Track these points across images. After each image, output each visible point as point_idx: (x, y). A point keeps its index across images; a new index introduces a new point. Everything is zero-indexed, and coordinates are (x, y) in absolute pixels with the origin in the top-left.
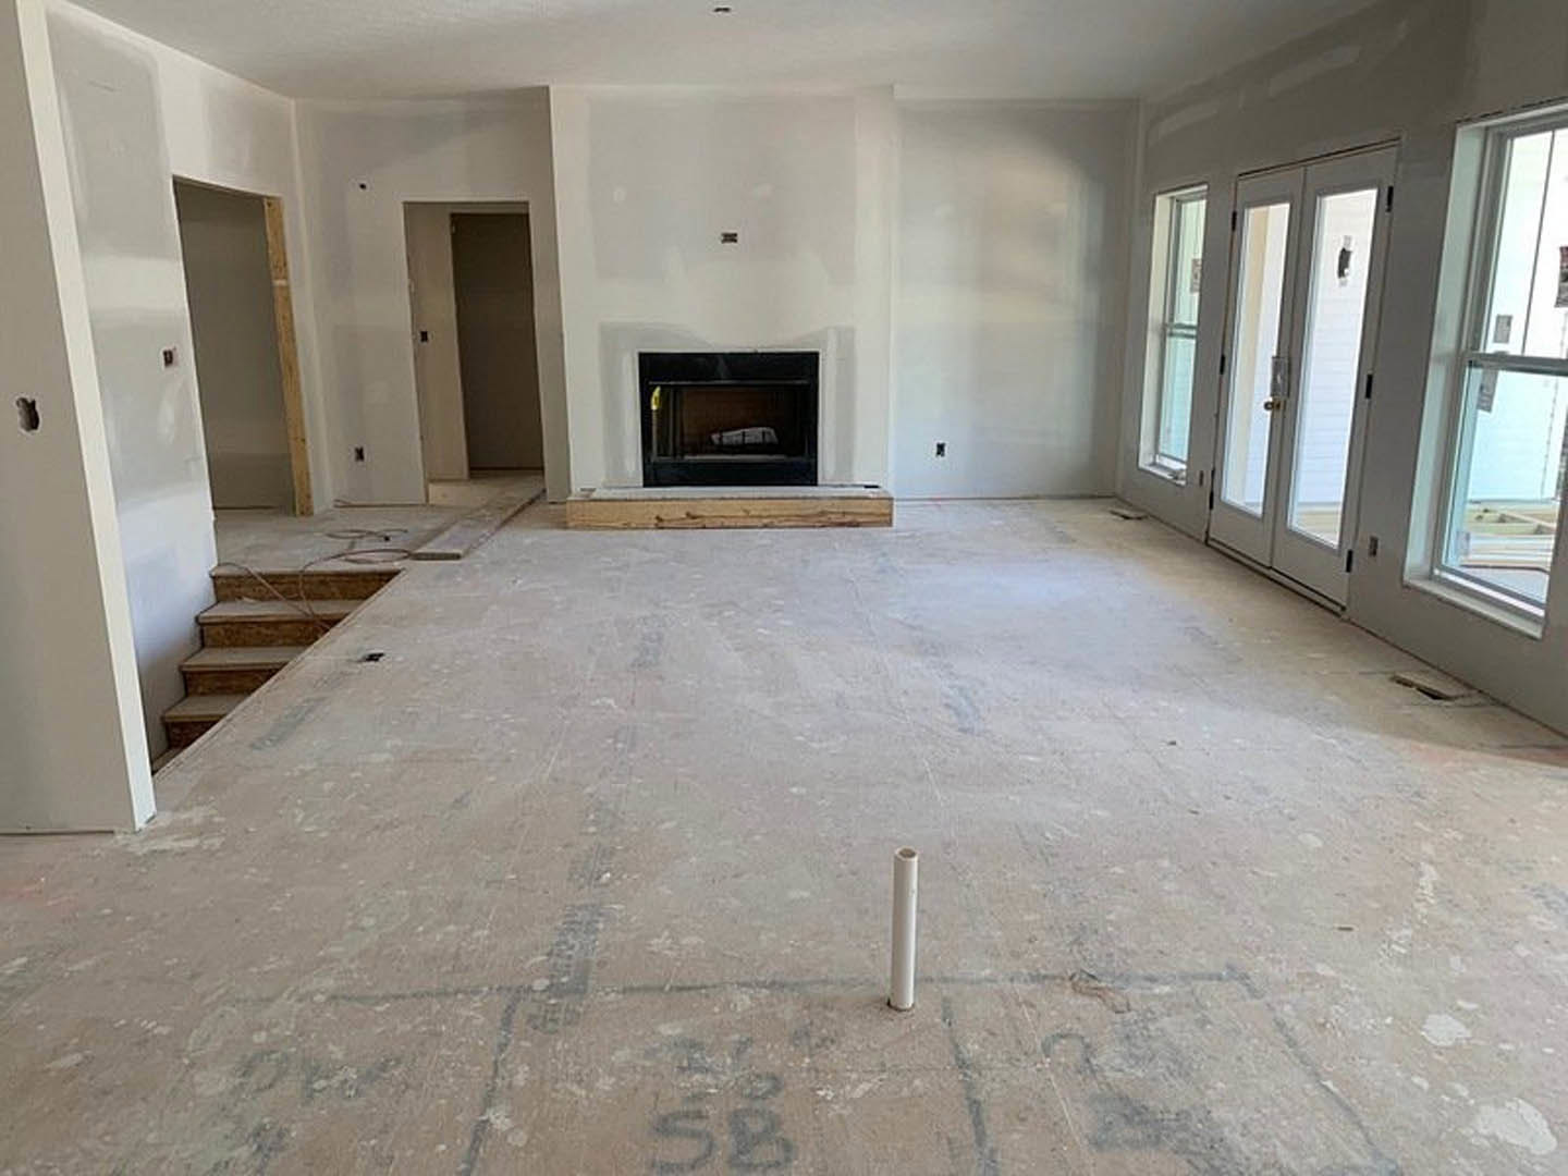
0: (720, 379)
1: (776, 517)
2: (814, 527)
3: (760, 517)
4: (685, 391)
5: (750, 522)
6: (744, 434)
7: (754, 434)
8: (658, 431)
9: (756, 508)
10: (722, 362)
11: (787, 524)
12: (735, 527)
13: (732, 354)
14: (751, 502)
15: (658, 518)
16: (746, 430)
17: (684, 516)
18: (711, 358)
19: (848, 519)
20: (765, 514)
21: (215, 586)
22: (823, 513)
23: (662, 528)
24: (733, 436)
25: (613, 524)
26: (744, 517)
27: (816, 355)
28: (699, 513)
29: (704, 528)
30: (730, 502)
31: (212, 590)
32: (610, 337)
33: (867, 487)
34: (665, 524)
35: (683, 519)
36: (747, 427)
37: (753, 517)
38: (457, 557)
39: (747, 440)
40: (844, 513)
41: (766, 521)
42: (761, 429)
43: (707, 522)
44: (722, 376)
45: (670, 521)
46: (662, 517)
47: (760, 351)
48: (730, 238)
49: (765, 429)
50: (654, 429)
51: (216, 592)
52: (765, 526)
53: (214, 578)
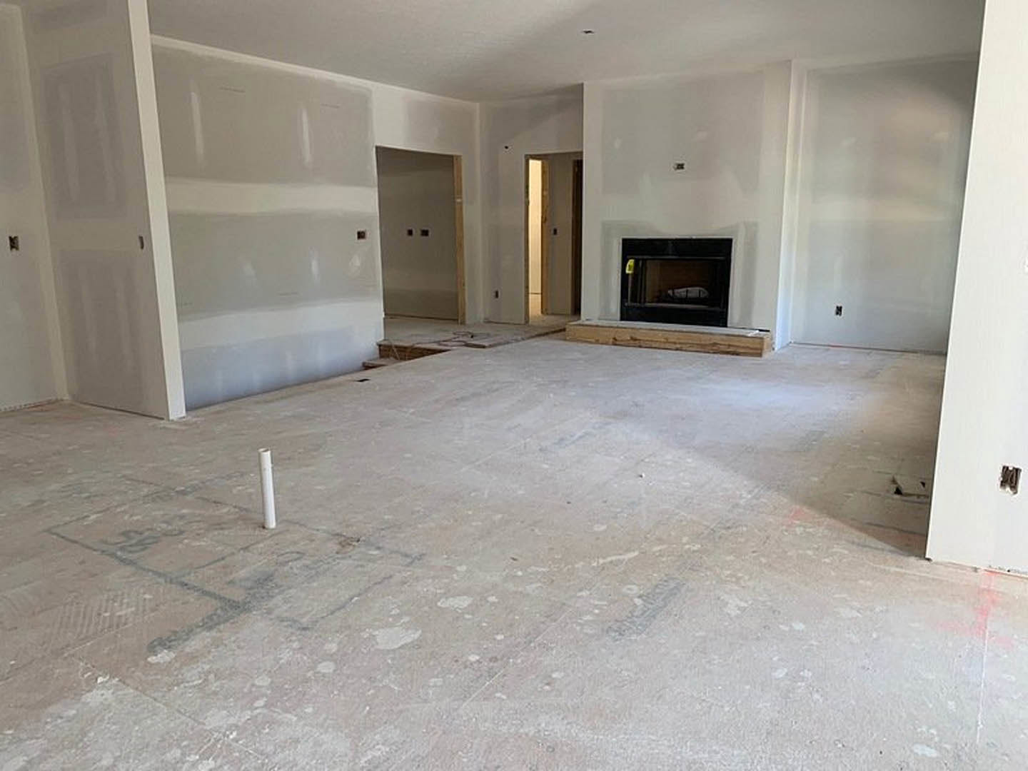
0: (668, 255)
1: (686, 344)
2: (709, 353)
3: (675, 343)
4: (648, 262)
5: (667, 346)
6: (687, 291)
7: (694, 292)
8: (632, 288)
9: (673, 338)
10: (671, 245)
11: (691, 349)
12: (659, 348)
13: (677, 240)
14: (671, 333)
15: (615, 339)
16: (689, 289)
17: (629, 338)
18: (664, 242)
19: (731, 349)
20: (677, 341)
21: (380, 350)
22: (715, 344)
23: (616, 345)
24: (681, 292)
25: (589, 340)
26: (664, 343)
27: (730, 240)
28: (638, 338)
29: (640, 347)
30: (657, 332)
31: (378, 351)
32: (607, 230)
33: (760, 330)
34: (617, 343)
35: (629, 340)
36: (690, 287)
37: (669, 343)
38: (484, 347)
39: (690, 295)
40: (729, 346)
41: (678, 346)
42: (698, 288)
43: (642, 343)
44: (670, 253)
45: (622, 341)
46: (617, 338)
47: (694, 237)
48: (680, 166)
49: (701, 289)
50: (630, 285)
51: (380, 353)
52: (677, 349)
53: (380, 346)
